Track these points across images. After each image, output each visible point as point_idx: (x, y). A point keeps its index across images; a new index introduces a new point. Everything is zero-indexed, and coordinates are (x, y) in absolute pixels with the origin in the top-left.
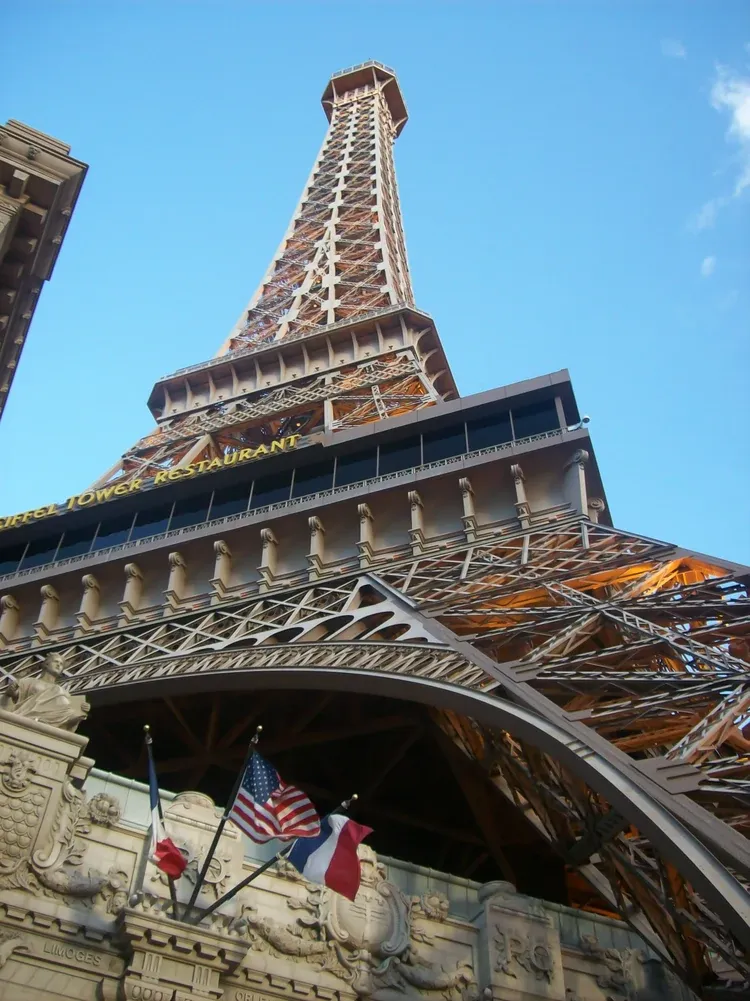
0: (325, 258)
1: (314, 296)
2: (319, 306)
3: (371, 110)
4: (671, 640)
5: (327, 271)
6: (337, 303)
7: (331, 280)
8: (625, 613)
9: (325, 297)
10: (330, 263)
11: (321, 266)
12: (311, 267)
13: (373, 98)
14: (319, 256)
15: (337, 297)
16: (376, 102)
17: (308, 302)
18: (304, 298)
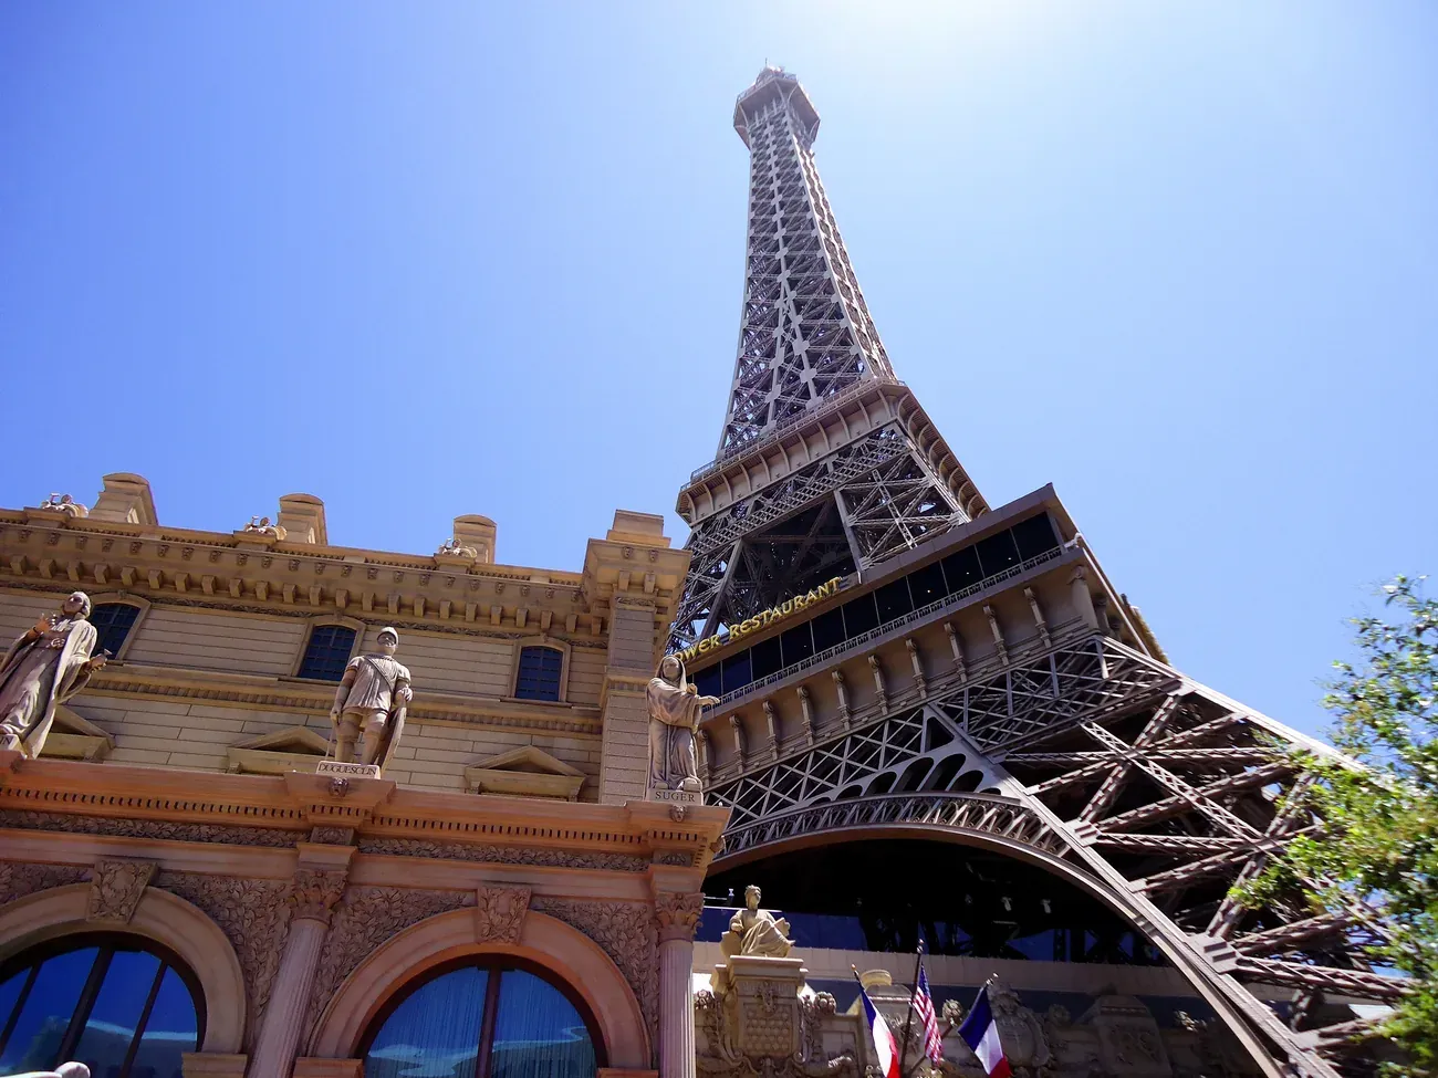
0: (788, 321)
1: (790, 367)
2: (797, 378)
3: (786, 130)
4: (1192, 799)
5: (795, 336)
6: (813, 373)
7: (801, 347)
8: (1151, 763)
9: (800, 366)
10: (795, 325)
11: (787, 331)
12: (778, 332)
13: (784, 115)
14: (782, 320)
15: (812, 366)
16: (787, 118)
17: (786, 375)
18: (782, 371)
